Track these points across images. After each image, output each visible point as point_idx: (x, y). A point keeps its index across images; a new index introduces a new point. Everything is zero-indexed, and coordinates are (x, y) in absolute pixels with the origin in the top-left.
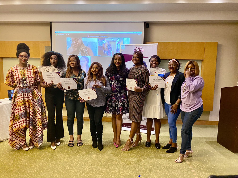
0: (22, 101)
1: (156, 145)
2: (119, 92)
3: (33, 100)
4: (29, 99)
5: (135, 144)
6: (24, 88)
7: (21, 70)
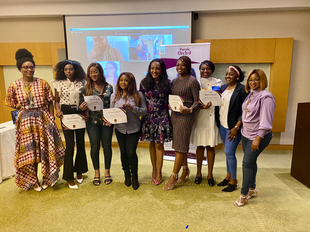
0: (28, 128)
1: (208, 181)
2: (159, 113)
3: (43, 126)
4: (38, 124)
5: (180, 180)
6: (30, 111)
7: (25, 87)
